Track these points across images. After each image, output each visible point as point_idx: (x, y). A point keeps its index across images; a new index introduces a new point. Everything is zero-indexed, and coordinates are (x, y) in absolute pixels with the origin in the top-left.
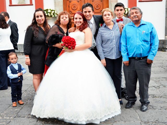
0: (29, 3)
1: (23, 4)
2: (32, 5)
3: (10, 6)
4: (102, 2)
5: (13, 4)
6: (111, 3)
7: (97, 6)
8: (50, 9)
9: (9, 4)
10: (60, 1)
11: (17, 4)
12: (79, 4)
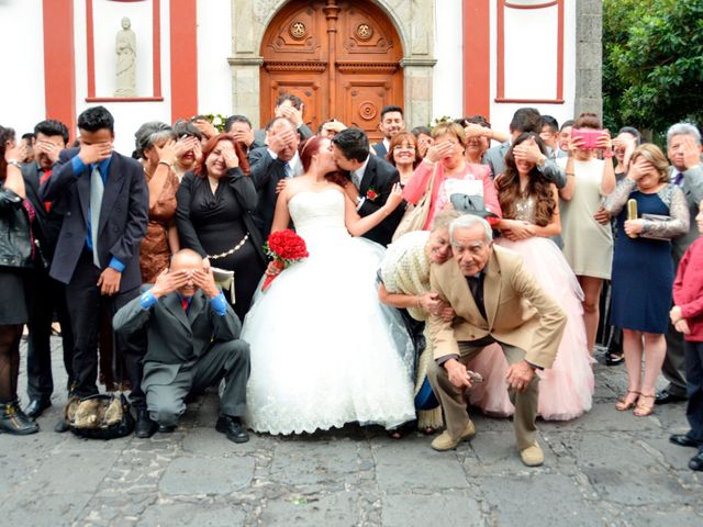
0: (150, 95)
1: (130, 96)
2: (161, 100)
3: (88, 101)
4: (381, 99)
5: (99, 95)
6: (411, 104)
7: (368, 110)
8: (219, 116)
9: (85, 95)
10: (251, 90)
11: (111, 96)
12: (311, 101)
